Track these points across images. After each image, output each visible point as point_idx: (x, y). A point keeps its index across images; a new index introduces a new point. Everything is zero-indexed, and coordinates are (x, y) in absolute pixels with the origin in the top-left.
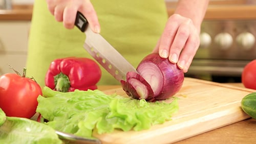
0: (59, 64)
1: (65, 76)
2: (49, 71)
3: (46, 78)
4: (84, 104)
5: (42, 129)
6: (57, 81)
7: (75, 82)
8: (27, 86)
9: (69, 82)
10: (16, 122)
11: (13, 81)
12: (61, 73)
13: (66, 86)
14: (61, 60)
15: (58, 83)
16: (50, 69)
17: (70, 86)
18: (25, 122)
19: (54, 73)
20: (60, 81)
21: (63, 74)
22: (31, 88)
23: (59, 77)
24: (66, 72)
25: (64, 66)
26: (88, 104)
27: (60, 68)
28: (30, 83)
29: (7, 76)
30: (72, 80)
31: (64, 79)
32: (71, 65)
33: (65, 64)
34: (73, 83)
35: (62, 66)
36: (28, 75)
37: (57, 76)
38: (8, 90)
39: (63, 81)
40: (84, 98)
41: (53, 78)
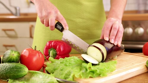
0: (51, 43)
1: (54, 49)
2: (46, 47)
3: (44, 51)
4: (68, 63)
5: (48, 77)
6: (50, 52)
7: (59, 52)
8: (37, 55)
9: (56, 52)
10: (33, 73)
11: (31, 52)
12: (52, 48)
13: (54, 54)
14: (52, 42)
15: (51, 53)
16: (46, 46)
17: (57, 54)
18: (39, 73)
19: (48, 48)
21: (53, 48)
22: (39, 56)
23: (51, 50)
24: (55, 47)
26: (70, 63)
27: (51, 45)
28: (39, 53)
29: (27, 50)
30: (58, 52)
31: (54, 51)
32: (57, 44)
33: (54, 43)
34: (58, 53)
35: (53, 44)
36: (37, 49)
37: (50, 49)
38: (28, 57)
39: (53, 52)
40: (68, 60)
41: (48, 51)
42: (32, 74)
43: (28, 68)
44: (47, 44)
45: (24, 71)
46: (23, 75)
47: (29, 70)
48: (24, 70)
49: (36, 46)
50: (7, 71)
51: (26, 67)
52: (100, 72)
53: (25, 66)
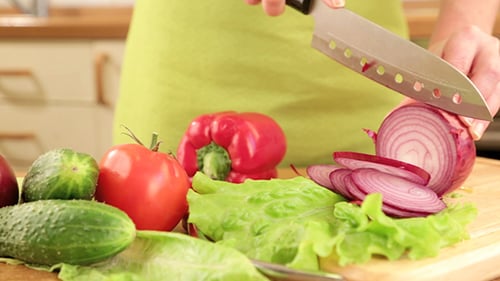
0: (209, 124)
1: (220, 148)
2: (186, 139)
4: (281, 205)
6: (202, 160)
7: (243, 161)
9: (229, 161)
10: (156, 240)
11: (138, 158)
12: (212, 144)
13: (222, 169)
14: (212, 118)
16: (188, 135)
17: (231, 168)
20: (210, 159)
21: (217, 145)
23: (207, 152)
24: (223, 141)
25: (219, 128)
26: (289, 204)
27: (210, 133)
30: (236, 157)
31: (219, 155)
32: (234, 128)
33: (220, 125)
34: (237, 162)
35: (215, 129)
37: (204, 149)
39: (215, 159)
40: (281, 193)
41: (195, 154)
42: (152, 246)
43: (134, 221)
44: (190, 127)
45: (122, 233)
46: (118, 249)
47: (139, 227)
48: (119, 229)
49: (155, 137)
50: (55, 232)
51: (126, 215)
52: (407, 239)
53: (123, 213)
